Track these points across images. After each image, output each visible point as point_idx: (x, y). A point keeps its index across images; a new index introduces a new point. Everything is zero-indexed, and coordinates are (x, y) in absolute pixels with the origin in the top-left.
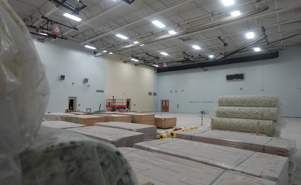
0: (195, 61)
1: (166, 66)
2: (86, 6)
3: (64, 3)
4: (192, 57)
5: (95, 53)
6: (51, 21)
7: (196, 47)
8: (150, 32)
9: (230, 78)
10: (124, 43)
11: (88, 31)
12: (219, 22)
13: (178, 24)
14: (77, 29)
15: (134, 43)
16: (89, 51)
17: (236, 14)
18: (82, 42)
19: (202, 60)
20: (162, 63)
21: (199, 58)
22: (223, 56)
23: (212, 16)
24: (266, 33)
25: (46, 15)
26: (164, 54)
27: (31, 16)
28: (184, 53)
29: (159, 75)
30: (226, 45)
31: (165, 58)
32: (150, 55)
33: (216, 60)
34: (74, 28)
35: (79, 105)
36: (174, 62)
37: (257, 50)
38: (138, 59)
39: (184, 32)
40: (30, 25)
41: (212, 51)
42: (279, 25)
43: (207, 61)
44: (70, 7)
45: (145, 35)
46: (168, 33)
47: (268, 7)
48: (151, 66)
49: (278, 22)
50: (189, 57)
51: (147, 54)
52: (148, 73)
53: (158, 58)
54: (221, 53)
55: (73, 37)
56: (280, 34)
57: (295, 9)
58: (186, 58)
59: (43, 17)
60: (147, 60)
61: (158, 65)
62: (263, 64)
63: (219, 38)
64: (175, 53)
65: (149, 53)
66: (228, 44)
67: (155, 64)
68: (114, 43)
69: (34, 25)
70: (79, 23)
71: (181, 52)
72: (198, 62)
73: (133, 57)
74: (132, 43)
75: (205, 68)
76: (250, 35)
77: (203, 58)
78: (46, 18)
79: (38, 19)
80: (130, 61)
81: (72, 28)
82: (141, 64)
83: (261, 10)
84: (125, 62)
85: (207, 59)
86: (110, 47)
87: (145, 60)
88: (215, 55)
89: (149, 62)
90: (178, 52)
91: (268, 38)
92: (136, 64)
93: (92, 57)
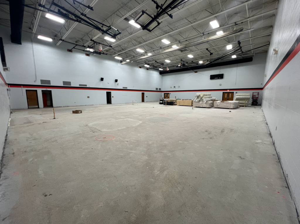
0: (188, 66)
1: (168, 69)
2: (121, 33)
3: (108, 32)
4: (187, 63)
5: (121, 62)
6: (96, 42)
7: (191, 56)
8: (160, 46)
9: (213, 77)
10: (141, 55)
11: (117, 47)
12: (208, 40)
13: (179, 41)
14: (111, 47)
15: (148, 55)
16: (117, 61)
17: (220, 34)
18: (113, 55)
19: (193, 65)
20: (166, 68)
21: (192, 63)
22: (209, 62)
23: (203, 35)
24: (241, 45)
25: (94, 39)
26: (168, 61)
27: (82, 39)
28: (181, 60)
29: (163, 76)
30: (211, 54)
31: (168, 64)
32: (158, 62)
33: (204, 65)
34: (110, 46)
35: (113, 97)
36: (173, 66)
37: (234, 57)
38: (149, 65)
39: (183, 47)
40: (82, 45)
41: (202, 58)
42: (251, 39)
43: (197, 65)
44: (111, 34)
45: (156, 49)
46: (172, 48)
47: (243, 29)
48: (157, 70)
49: (250, 37)
50: (185, 63)
51: (156, 61)
52: (155, 74)
53: (163, 64)
54: (207, 61)
55: (107, 51)
56: (251, 45)
57: (263, 28)
58: (183, 63)
59: (91, 40)
60: (155, 66)
61: (162, 69)
62: (237, 66)
63: (207, 49)
64: (175, 60)
65: (157, 61)
66: (213, 53)
67: (160, 68)
68: (134, 54)
69: (84, 45)
70: (113, 43)
71: (179, 59)
72: (190, 67)
73: (146, 64)
74: (147, 55)
75: (196, 70)
76: (229, 47)
77: (195, 63)
78: (93, 41)
79: (88, 41)
80: (143, 67)
81: (108, 46)
82: (151, 68)
83: (238, 31)
84: (140, 67)
85: (198, 64)
86: (132, 58)
87: (154, 66)
88: (204, 61)
89: (156, 67)
90: (178, 60)
91: (242, 49)
92: (148, 69)
93: (119, 65)
